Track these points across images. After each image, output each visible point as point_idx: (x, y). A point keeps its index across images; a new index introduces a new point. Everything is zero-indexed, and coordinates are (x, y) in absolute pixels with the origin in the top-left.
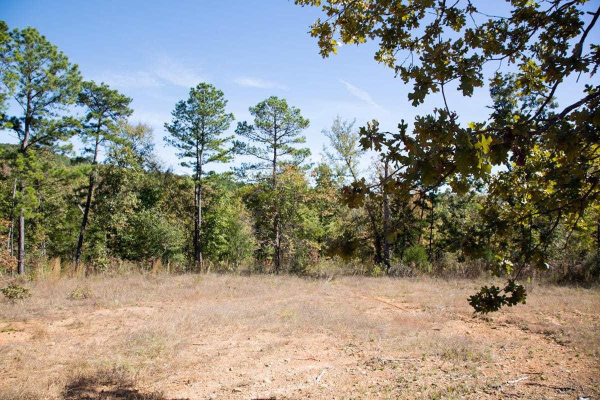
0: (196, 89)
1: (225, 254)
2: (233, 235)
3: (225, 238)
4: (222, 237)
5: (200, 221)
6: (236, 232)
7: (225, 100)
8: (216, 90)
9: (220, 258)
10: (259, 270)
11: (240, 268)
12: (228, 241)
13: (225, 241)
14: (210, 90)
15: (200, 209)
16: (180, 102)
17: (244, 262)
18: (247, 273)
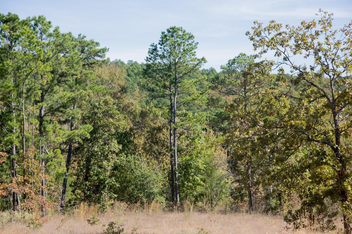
0: (166, 33)
1: (202, 195)
2: (209, 176)
3: (201, 180)
4: (198, 178)
5: (177, 163)
6: (211, 173)
7: (196, 42)
8: (186, 32)
9: (196, 199)
10: (235, 209)
11: (217, 209)
12: (204, 182)
13: (202, 183)
14: (181, 33)
15: (176, 151)
16: (152, 46)
17: (221, 203)
18: (224, 212)
